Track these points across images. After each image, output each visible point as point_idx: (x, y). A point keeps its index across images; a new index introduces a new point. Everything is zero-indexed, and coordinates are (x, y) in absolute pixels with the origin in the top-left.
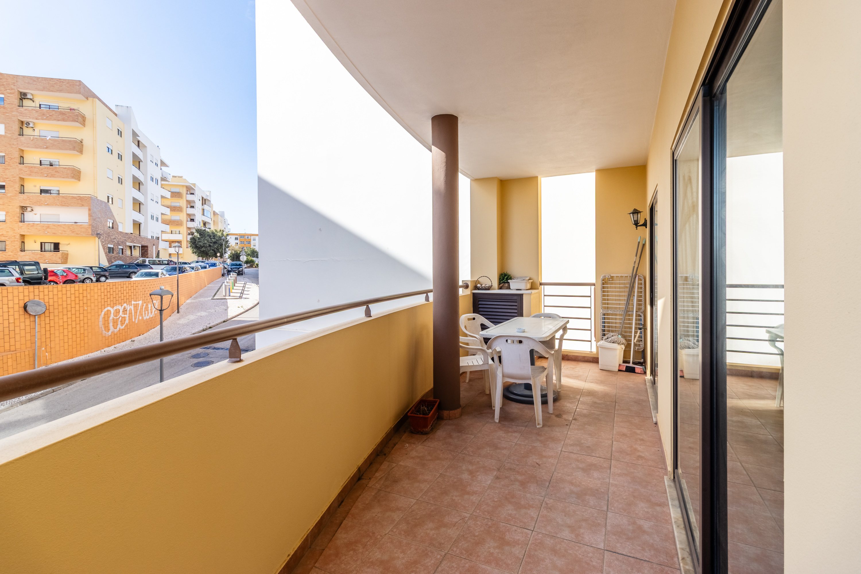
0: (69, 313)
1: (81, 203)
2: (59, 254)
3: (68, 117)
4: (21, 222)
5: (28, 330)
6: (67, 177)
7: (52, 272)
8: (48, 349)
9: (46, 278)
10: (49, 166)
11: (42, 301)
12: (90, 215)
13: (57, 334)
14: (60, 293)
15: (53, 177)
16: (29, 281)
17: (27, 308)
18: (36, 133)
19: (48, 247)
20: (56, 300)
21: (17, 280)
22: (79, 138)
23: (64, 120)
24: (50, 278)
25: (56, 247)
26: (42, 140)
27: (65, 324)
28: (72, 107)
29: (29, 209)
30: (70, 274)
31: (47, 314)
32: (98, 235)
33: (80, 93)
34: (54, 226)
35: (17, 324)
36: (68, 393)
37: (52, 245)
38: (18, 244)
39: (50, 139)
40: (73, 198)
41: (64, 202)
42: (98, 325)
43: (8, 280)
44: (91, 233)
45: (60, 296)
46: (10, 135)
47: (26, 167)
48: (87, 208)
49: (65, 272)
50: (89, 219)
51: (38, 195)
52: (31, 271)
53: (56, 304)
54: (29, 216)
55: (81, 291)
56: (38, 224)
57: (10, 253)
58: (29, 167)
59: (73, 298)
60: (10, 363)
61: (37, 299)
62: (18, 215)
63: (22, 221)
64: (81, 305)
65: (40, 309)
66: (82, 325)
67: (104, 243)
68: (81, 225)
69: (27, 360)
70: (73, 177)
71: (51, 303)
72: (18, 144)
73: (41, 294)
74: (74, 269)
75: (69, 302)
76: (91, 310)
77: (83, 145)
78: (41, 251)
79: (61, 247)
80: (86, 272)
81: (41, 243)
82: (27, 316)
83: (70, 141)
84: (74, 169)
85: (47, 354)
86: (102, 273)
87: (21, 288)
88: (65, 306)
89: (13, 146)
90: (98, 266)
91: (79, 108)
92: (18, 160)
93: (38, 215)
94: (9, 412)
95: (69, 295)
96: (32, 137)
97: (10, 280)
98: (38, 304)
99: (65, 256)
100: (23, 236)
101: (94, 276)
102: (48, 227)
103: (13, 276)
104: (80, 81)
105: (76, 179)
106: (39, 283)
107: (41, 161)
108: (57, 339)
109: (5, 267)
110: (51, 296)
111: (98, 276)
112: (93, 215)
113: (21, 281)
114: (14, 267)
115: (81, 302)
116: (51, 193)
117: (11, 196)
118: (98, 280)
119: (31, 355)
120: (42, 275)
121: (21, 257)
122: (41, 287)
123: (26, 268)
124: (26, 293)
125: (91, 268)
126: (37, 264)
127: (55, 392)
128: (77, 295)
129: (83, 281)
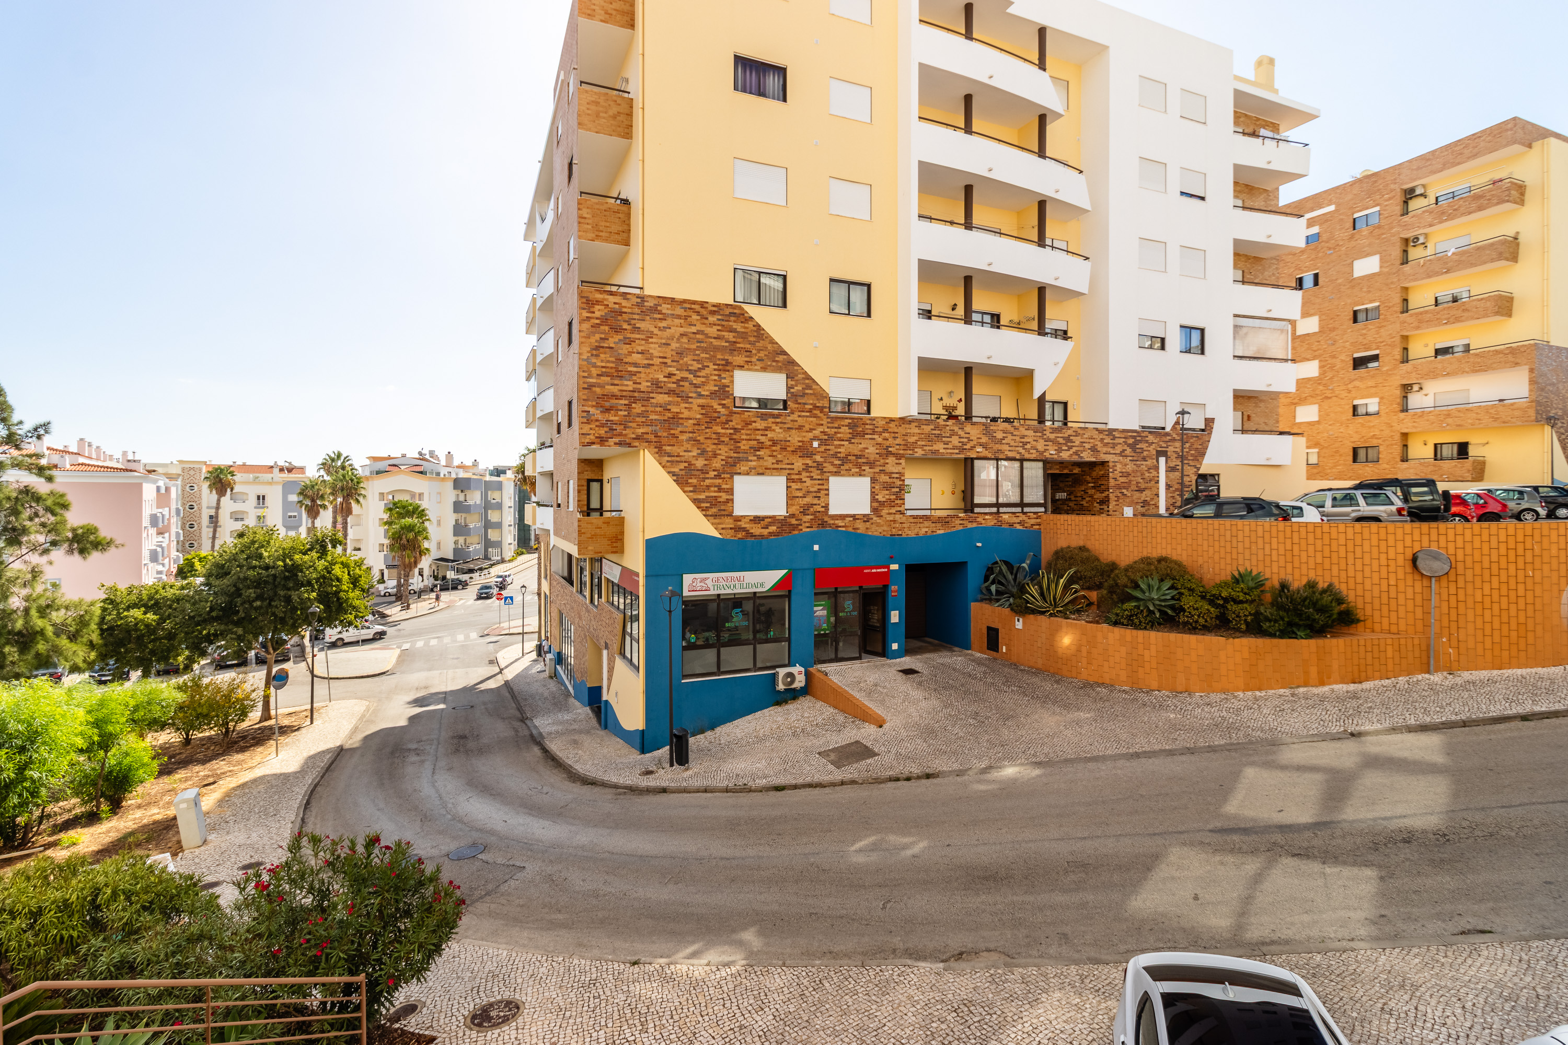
0: (1495, 580)
1: (1513, 360)
2: (1468, 464)
3: (1489, 200)
4: (1402, 411)
5: (1419, 598)
6: (1486, 316)
7: (1458, 497)
8: (1454, 643)
9: (1447, 509)
10: (1451, 304)
11: (1443, 551)
12: (1532, 382)
13: (1471, 617)
14: (1477, 539)
15: (1459, 321)
16: (1421, 514)
17: (1418, 563)
18: (1430, 251)
19: (1446, 451)
20: (1469, 551)
21: (1400, 511)
22: (1512, 233)
23: (1480, 208)
24: (1454, 509)
25: (1463, 449)
26: (1439, 259)
27: (1487, 600)
28: (1497, 177)
29: (1416, 388)
30: (1491, 501)
31: (1452, 577)
32: (1551, 421)
33: (1514, 143)
34: (1459, 411)
35: (1401, 588)
36: (1493, 737)
37: (1455, 447)
38: (1397, 450)
39: (1453, 254)
40: (1497, 352)
41: (1479, 363)
42: (1559, 611)
43: (1385, 512)
44: (1534, 418)
45: (1477, 544)
46: (1387, 270)
47: (1411, 315)
48: (1527, 367)
49: (1481, 498)
50: (1530, 390)
51: (1431, 361)
52: (1420, 495)
53: (1469, 559)
54: (1416, 400)
55: (1520, 538)
56: (1430, 412)
57: (1385, 466)
58: (1416, 314)
59: (1503, 551)
60: (1390, 654)
61: (1434, 547)
62: (1398, 400)
63: (1405, 410)
64: (1521, 565)
65: (1440, 567)
66: (1521, 605)
67: (1563, 437)
68: (1512, 404)
69: (1417, 654)
70: (1497, 313)
71: (1460, 557)
72: (1399, 280)
73: (1442, 539)
74: (1498, 492)
75: (1494, 558)
76: (1542, 578)
77: (1518, 244)
78: (1435, 460)
79: (1472, 451)
80: (1525, 496)
81: (1436, 445)
82: (1417, 577)
83: (1492, 244)
84: (1500, 296)
85: (1451, 650)
86: (1560, 500)
87: (1408, 526)
88: (1486, 565)
89: (1392, 286)
90: (1550, 485)
91: (1511, 173)
92: (1399, 308)
93: (1431, 397)
94: (1389, 737)
95: (1494, 544)
96: (1422, 261)
97: (1389, 511)
98: (1436, 557)
99: (1479, 467)
100: (1405, 435)
101: (1542, 507)
102: (1448, 415)
103: (1392, 504)
104: (1515, 119)
105: (1502, 315)
106: (1435, 519)
107: (1436, 298)
108: (1471, 627)
109: (1381, 489)
110: (1460, 544)
111: (1552, 507)
112: (1540, 381)
113: (1405, 513)
114: (1393, 489)
115: (1520, 561)
116: (1453, 353)
117: (1388, 370)
118: (1551, 515)
119: (1424, 647)
120: (1439, 502)
121: (1405, 472)
122: (1442, 526)
123: (1414, 490)
124: (1417, 536)
125: (1536, 489)
126: (1431, 483)
127: (1467, 728)
128: (1511, 545)
129: (1518, 516)
